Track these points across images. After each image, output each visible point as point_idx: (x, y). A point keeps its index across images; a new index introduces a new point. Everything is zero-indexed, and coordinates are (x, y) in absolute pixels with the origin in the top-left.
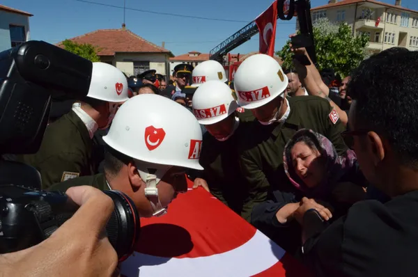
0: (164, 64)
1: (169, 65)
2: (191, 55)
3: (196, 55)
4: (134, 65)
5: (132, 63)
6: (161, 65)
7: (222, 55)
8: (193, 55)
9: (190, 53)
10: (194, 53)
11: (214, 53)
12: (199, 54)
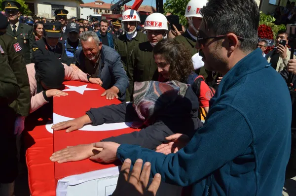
0: (75, 8)
1: (79, 9)
2: (96, 3)
3: (101, 4)
4: (52, 7)
5: (50, 6)
6: (73, 9)
7: (120, 5)
8: (98, 4)
9: (96, 2)
10: (100, 2)
11: (114, 4)
12: (103, 3)
